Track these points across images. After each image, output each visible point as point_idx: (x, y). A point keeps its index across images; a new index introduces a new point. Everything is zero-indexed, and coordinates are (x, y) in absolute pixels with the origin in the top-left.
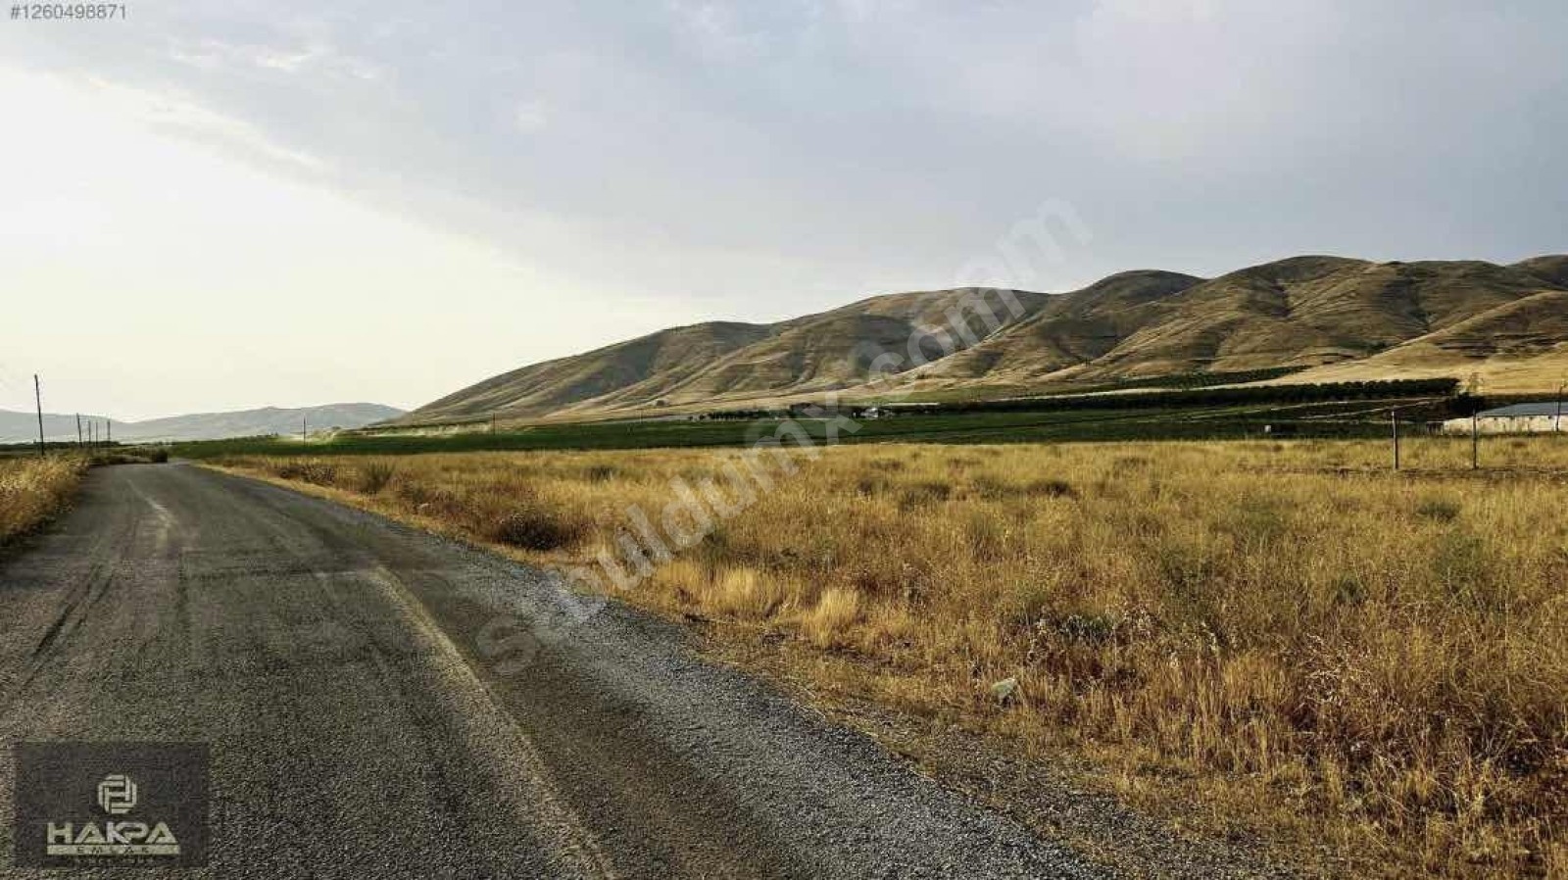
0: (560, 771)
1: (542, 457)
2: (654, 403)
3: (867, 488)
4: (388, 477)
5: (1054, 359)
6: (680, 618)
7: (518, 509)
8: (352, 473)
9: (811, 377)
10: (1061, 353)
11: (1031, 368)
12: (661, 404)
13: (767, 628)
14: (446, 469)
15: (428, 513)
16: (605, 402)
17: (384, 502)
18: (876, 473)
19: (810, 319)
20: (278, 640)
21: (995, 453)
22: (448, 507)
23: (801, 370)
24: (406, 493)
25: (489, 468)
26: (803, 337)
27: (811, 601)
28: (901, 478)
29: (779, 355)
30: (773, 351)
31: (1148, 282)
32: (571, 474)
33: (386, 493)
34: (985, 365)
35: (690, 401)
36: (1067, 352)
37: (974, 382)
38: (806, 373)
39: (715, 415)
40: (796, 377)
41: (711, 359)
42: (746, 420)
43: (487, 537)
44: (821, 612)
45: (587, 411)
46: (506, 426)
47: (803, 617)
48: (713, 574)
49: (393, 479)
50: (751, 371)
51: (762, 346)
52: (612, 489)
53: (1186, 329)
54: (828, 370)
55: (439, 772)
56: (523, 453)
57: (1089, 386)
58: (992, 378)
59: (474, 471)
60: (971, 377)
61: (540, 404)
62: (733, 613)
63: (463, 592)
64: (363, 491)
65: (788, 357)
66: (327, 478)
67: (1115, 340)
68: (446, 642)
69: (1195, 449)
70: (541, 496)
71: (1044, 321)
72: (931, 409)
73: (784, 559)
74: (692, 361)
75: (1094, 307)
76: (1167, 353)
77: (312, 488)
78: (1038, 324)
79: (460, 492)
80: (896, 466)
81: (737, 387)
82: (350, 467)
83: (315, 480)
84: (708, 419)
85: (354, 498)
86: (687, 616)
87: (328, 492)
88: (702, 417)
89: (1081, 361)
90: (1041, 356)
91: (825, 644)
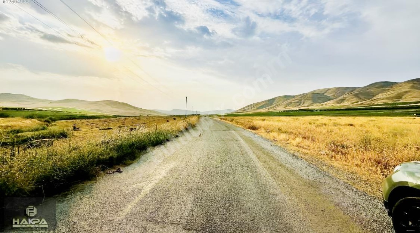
0: (255, 154)
1: (255, 117)
2: (273, 109)
3: (310, 123)
4: (234, 120)
5: (357, 100)
6: (273, 140)
7: (251, 125)
8: (229, 119)
9: (303, 104)
10: (360, 99)
11: (352, 102)
12: (275, 109)
13: (286, 142)
14: (241, 119)
15: (239, 124)
16: (265, 109)
17: (234, 123)
18: (313, 121)
19: (302, 94)
20: (223, 138)
21: (340, 118)
22: (242, 124)
23: (301, 103)
24: (236, 122)
25: (247, 119)
26: (302, 97)
27: (294, 139)
28: (317, 122)
29: (296, 101)
30: (296, 100)
31: (382, 84)
32: (259, 120)
33: (233, 122)
34: (341, 102)
35: (280, 109)
36: (360, 98)
37: (338, 105)
38: (302, 104)
39: (284, 111)
40: (300, 105)
41: (284, 101)
42: (290, 112)
43: (247, 128)
44: (295, 141)
45: (262, 110)
46: (250, 113)
47: (292, 141)
48: (279, 135)
49: (235, 120)
50: (291, 104)
51: (294, 99)
52: (265, 122)
53: (393, 93)
54: (307, 103)
55: (241, 151)
56: (252, 117)
57: (366, 105)
58: (342, 104)
59: (245, 119)
60: (337, 104)
61: (255, 109)
62: (281, 140)
63: (243, 134)
64: (231, 121)
65: (298, 101)
66: (226, 120)
67: (374, 96)
68: (241, 139)
69: (390, 118)
70: (254, 123)
71: (355, 93)
72: (328, 110)
73: (290, 133)
74: (281, 102)
75: (368, 89)
76: (388, 98)
77: (224, 121)
78: (354, 93)
79: (243, 122)
80: (317, 120)
81: (289, 106)
82: (229, 118)
83: (224, 120)
84: (283, 112)
85: (229, 122)
86: (274, 140)
87: (226, 121)
88: (282, 111)
89: (364, 100)
90: (355, 99)
91: (295, 145)
